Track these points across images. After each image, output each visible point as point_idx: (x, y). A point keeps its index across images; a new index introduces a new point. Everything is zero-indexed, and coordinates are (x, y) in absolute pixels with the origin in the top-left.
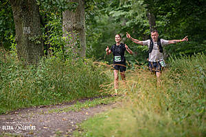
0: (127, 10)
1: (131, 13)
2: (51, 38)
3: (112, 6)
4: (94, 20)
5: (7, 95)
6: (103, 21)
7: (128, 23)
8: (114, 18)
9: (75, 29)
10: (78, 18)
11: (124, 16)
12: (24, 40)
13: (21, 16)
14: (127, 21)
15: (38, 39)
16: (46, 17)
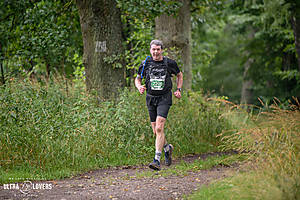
0: (256, 12)
1: (263, 18)
2: (136, 58)
3: (233, 7)
4: (202, 29)
5: (71, 150)
6: (216, 31)
7: (257, 35)
8: (236, 26)
9: (174, 44)
10: (180, 27)
11: (251, 22)
12: (96, 62)
13: (91, 24)
14: (256, 32)
15: (118, 61)
16: (128, 26)
